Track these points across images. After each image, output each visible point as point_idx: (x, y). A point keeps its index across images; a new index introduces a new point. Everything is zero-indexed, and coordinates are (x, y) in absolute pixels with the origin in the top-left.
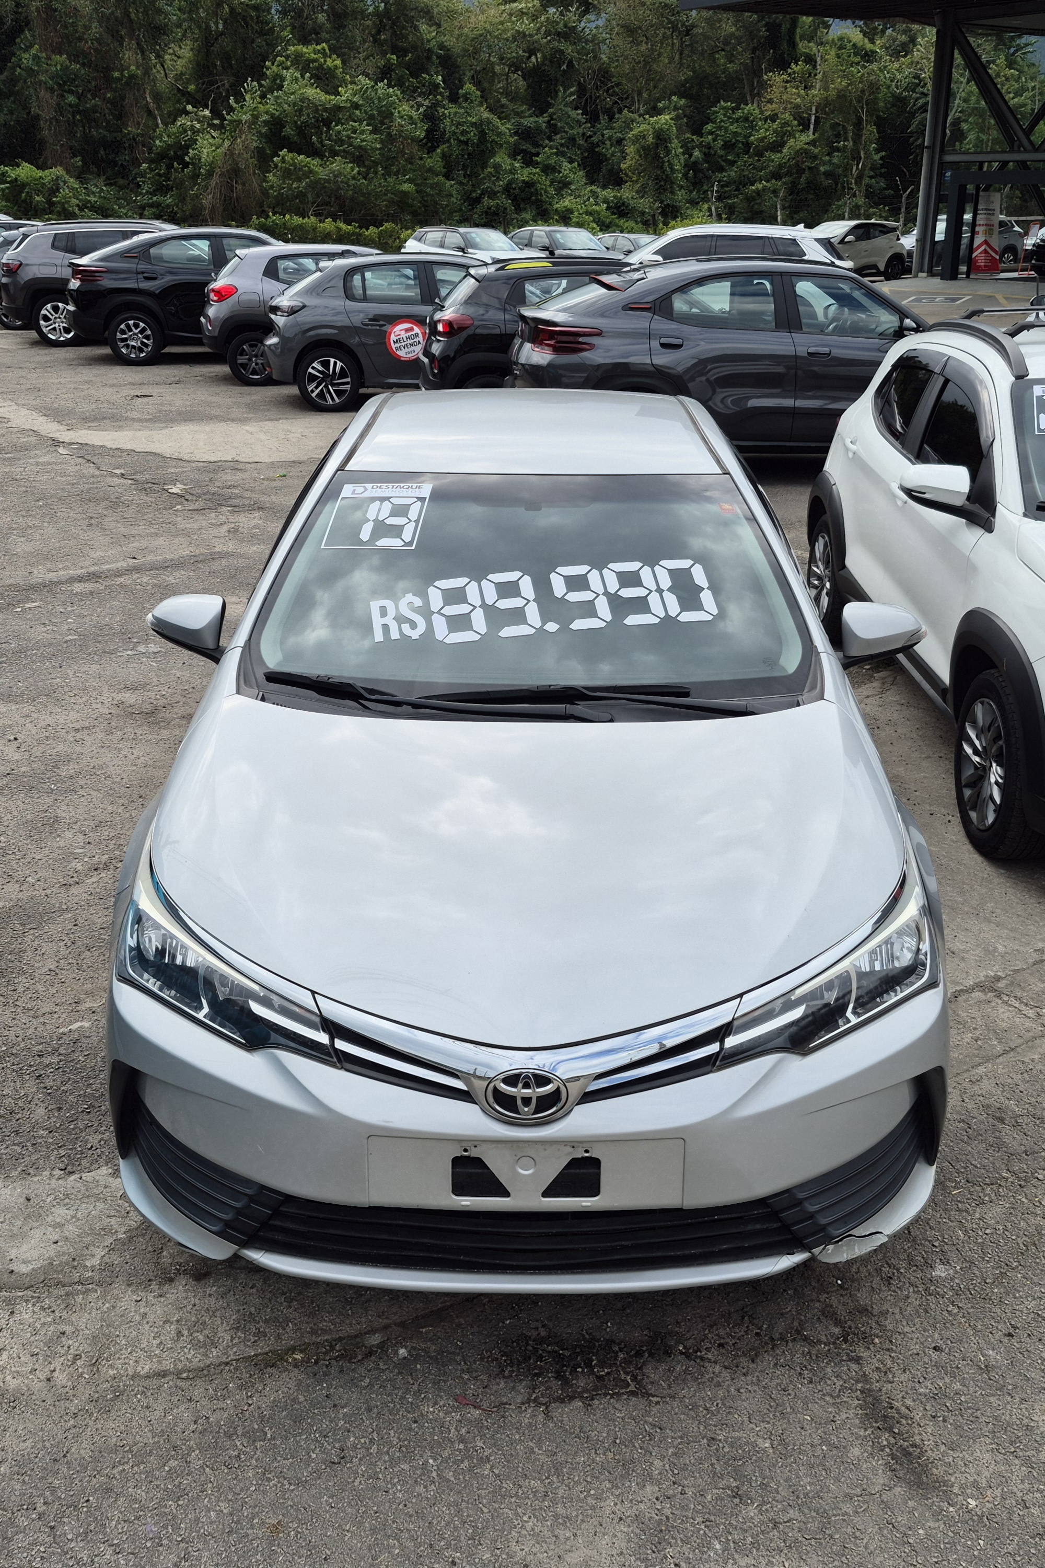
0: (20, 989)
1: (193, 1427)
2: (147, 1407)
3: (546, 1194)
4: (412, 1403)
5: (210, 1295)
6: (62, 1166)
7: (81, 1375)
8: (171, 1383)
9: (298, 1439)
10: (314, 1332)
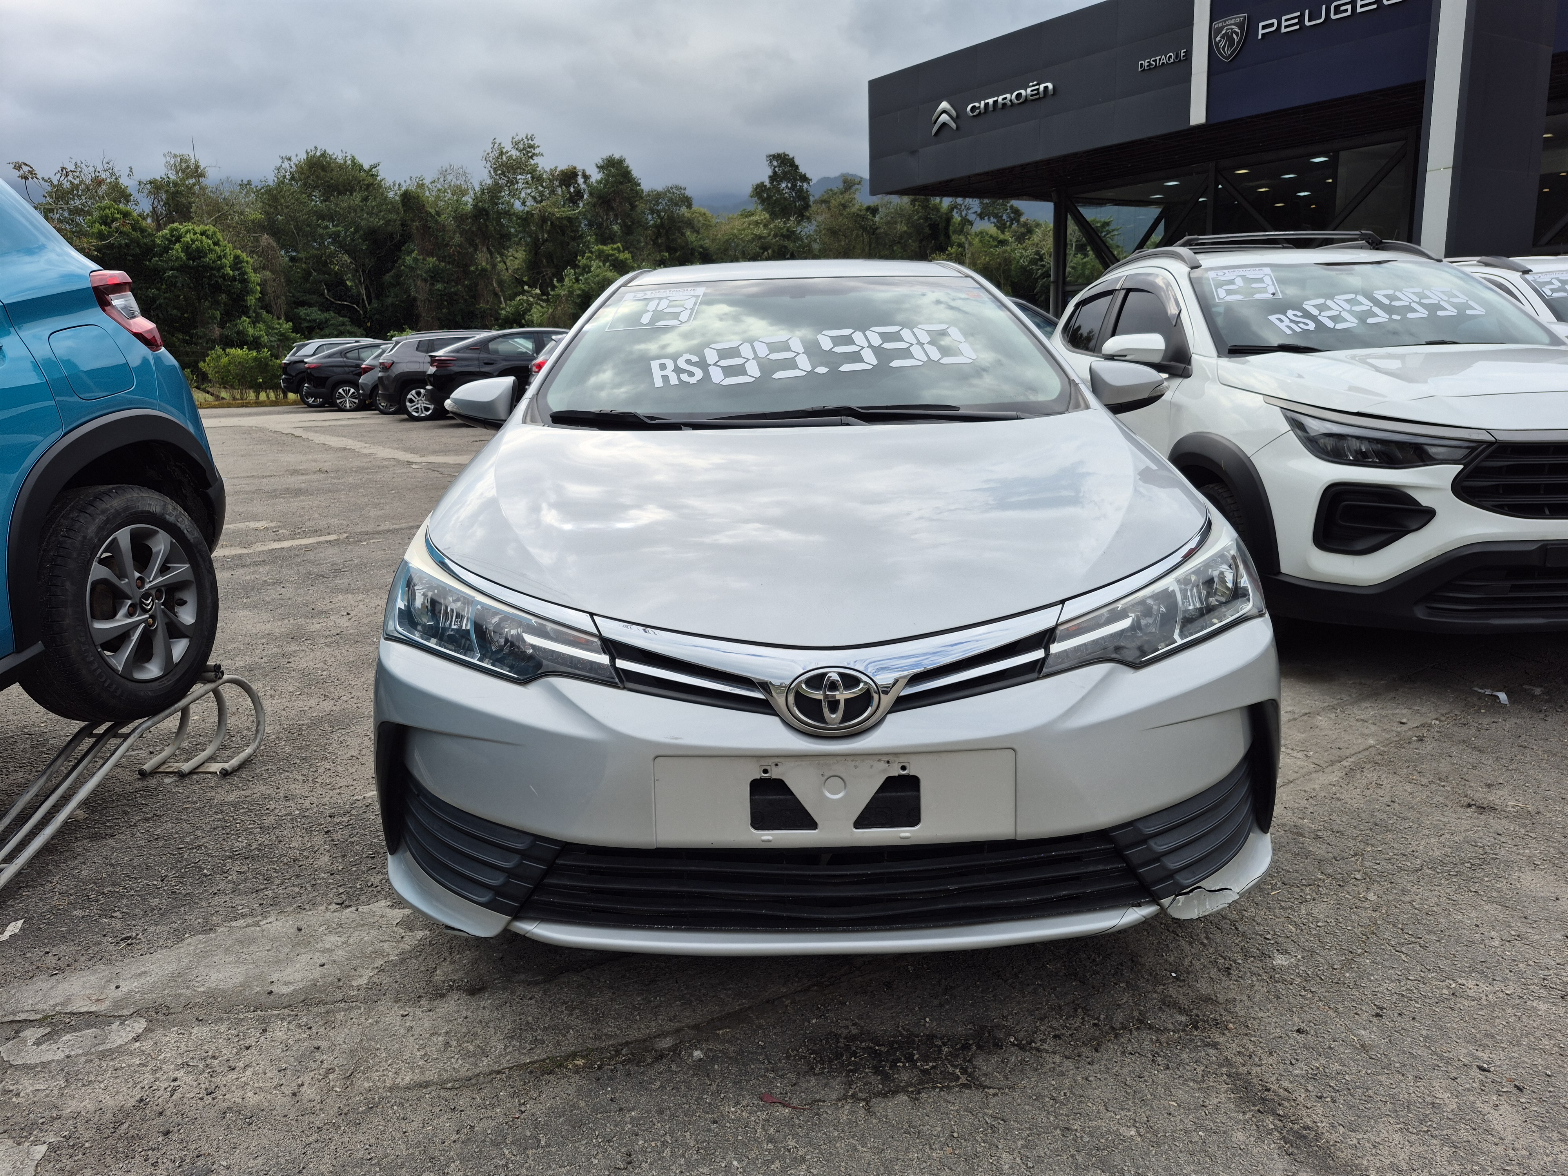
0: (321, 770)
1: (455, 1137)
2: (404, 1119)
3: (859, 823)
4: (710, 1104)
5: (484, 1008)
6: (339, 901)
7: (332, 1089)
8: (433, 1093)
9: (577, 1144)
10: (597, 1038)
